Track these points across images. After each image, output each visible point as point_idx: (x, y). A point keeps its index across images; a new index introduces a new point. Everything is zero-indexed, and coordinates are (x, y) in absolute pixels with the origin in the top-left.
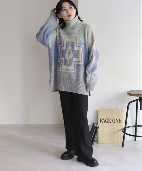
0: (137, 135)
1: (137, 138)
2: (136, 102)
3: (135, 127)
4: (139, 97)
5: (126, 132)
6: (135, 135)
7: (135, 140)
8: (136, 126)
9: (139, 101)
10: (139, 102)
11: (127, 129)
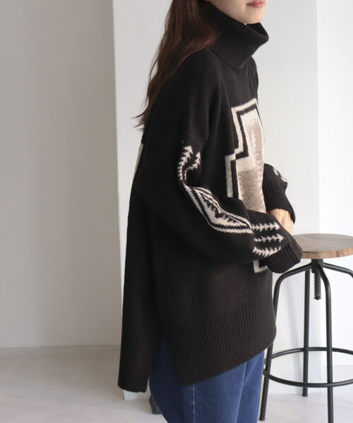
0: (310, 381)
1: (310, 390)
2: (304, 273)
3: (302, 354)
4: (313, 260)
5: (273, 372)
6: (302, 381)
7: (305, 394)
8: (305, 350)
9: (313, 272)
10: (312, 276)
11: (274, 362)
